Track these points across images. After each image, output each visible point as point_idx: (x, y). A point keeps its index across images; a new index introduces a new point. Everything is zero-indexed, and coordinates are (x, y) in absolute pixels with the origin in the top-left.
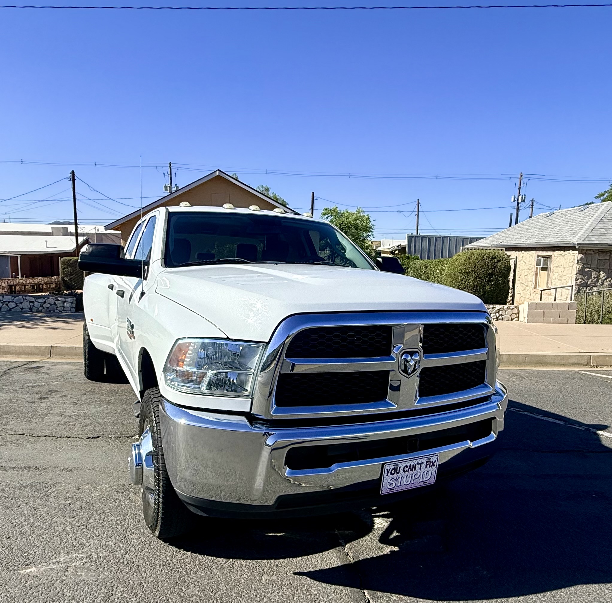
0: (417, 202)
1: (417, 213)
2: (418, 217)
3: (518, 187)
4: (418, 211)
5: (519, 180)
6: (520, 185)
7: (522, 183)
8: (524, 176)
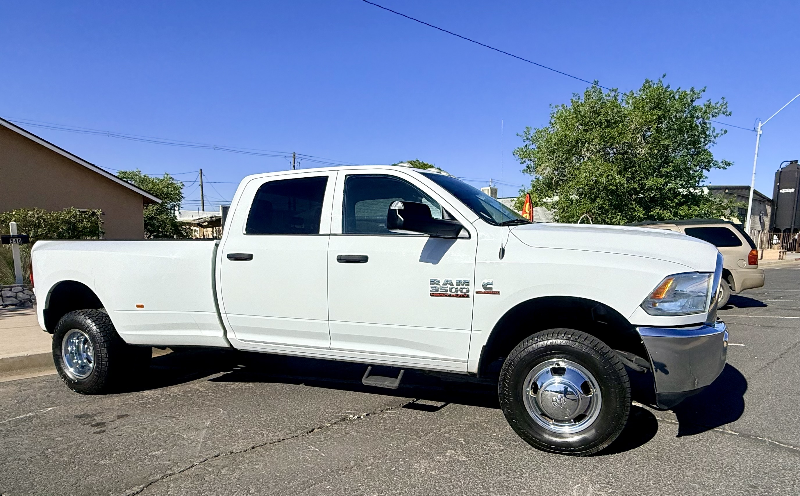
0: (200, 172)
1: (200, 183)
2: (202, 188)
3: (293, 166)
4: (202, 182)
5: (293, 159)
6: (294, 164)
7: (296, 162)
8: (297, 155)
